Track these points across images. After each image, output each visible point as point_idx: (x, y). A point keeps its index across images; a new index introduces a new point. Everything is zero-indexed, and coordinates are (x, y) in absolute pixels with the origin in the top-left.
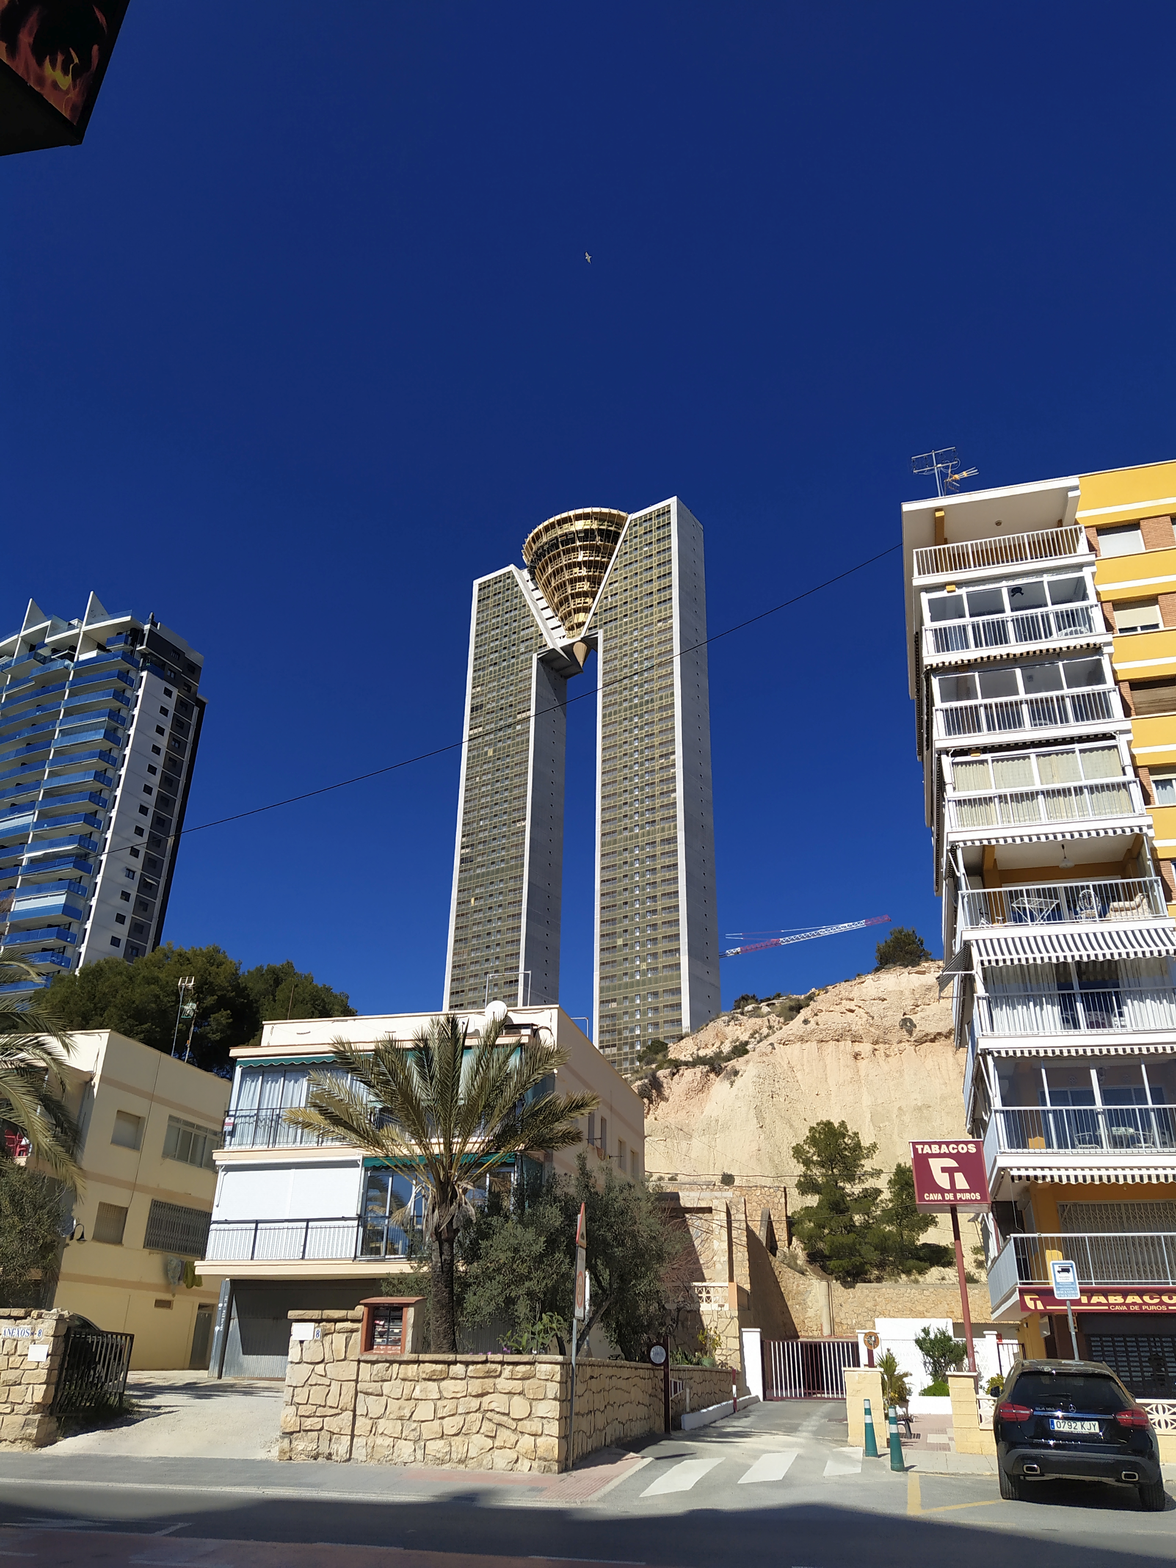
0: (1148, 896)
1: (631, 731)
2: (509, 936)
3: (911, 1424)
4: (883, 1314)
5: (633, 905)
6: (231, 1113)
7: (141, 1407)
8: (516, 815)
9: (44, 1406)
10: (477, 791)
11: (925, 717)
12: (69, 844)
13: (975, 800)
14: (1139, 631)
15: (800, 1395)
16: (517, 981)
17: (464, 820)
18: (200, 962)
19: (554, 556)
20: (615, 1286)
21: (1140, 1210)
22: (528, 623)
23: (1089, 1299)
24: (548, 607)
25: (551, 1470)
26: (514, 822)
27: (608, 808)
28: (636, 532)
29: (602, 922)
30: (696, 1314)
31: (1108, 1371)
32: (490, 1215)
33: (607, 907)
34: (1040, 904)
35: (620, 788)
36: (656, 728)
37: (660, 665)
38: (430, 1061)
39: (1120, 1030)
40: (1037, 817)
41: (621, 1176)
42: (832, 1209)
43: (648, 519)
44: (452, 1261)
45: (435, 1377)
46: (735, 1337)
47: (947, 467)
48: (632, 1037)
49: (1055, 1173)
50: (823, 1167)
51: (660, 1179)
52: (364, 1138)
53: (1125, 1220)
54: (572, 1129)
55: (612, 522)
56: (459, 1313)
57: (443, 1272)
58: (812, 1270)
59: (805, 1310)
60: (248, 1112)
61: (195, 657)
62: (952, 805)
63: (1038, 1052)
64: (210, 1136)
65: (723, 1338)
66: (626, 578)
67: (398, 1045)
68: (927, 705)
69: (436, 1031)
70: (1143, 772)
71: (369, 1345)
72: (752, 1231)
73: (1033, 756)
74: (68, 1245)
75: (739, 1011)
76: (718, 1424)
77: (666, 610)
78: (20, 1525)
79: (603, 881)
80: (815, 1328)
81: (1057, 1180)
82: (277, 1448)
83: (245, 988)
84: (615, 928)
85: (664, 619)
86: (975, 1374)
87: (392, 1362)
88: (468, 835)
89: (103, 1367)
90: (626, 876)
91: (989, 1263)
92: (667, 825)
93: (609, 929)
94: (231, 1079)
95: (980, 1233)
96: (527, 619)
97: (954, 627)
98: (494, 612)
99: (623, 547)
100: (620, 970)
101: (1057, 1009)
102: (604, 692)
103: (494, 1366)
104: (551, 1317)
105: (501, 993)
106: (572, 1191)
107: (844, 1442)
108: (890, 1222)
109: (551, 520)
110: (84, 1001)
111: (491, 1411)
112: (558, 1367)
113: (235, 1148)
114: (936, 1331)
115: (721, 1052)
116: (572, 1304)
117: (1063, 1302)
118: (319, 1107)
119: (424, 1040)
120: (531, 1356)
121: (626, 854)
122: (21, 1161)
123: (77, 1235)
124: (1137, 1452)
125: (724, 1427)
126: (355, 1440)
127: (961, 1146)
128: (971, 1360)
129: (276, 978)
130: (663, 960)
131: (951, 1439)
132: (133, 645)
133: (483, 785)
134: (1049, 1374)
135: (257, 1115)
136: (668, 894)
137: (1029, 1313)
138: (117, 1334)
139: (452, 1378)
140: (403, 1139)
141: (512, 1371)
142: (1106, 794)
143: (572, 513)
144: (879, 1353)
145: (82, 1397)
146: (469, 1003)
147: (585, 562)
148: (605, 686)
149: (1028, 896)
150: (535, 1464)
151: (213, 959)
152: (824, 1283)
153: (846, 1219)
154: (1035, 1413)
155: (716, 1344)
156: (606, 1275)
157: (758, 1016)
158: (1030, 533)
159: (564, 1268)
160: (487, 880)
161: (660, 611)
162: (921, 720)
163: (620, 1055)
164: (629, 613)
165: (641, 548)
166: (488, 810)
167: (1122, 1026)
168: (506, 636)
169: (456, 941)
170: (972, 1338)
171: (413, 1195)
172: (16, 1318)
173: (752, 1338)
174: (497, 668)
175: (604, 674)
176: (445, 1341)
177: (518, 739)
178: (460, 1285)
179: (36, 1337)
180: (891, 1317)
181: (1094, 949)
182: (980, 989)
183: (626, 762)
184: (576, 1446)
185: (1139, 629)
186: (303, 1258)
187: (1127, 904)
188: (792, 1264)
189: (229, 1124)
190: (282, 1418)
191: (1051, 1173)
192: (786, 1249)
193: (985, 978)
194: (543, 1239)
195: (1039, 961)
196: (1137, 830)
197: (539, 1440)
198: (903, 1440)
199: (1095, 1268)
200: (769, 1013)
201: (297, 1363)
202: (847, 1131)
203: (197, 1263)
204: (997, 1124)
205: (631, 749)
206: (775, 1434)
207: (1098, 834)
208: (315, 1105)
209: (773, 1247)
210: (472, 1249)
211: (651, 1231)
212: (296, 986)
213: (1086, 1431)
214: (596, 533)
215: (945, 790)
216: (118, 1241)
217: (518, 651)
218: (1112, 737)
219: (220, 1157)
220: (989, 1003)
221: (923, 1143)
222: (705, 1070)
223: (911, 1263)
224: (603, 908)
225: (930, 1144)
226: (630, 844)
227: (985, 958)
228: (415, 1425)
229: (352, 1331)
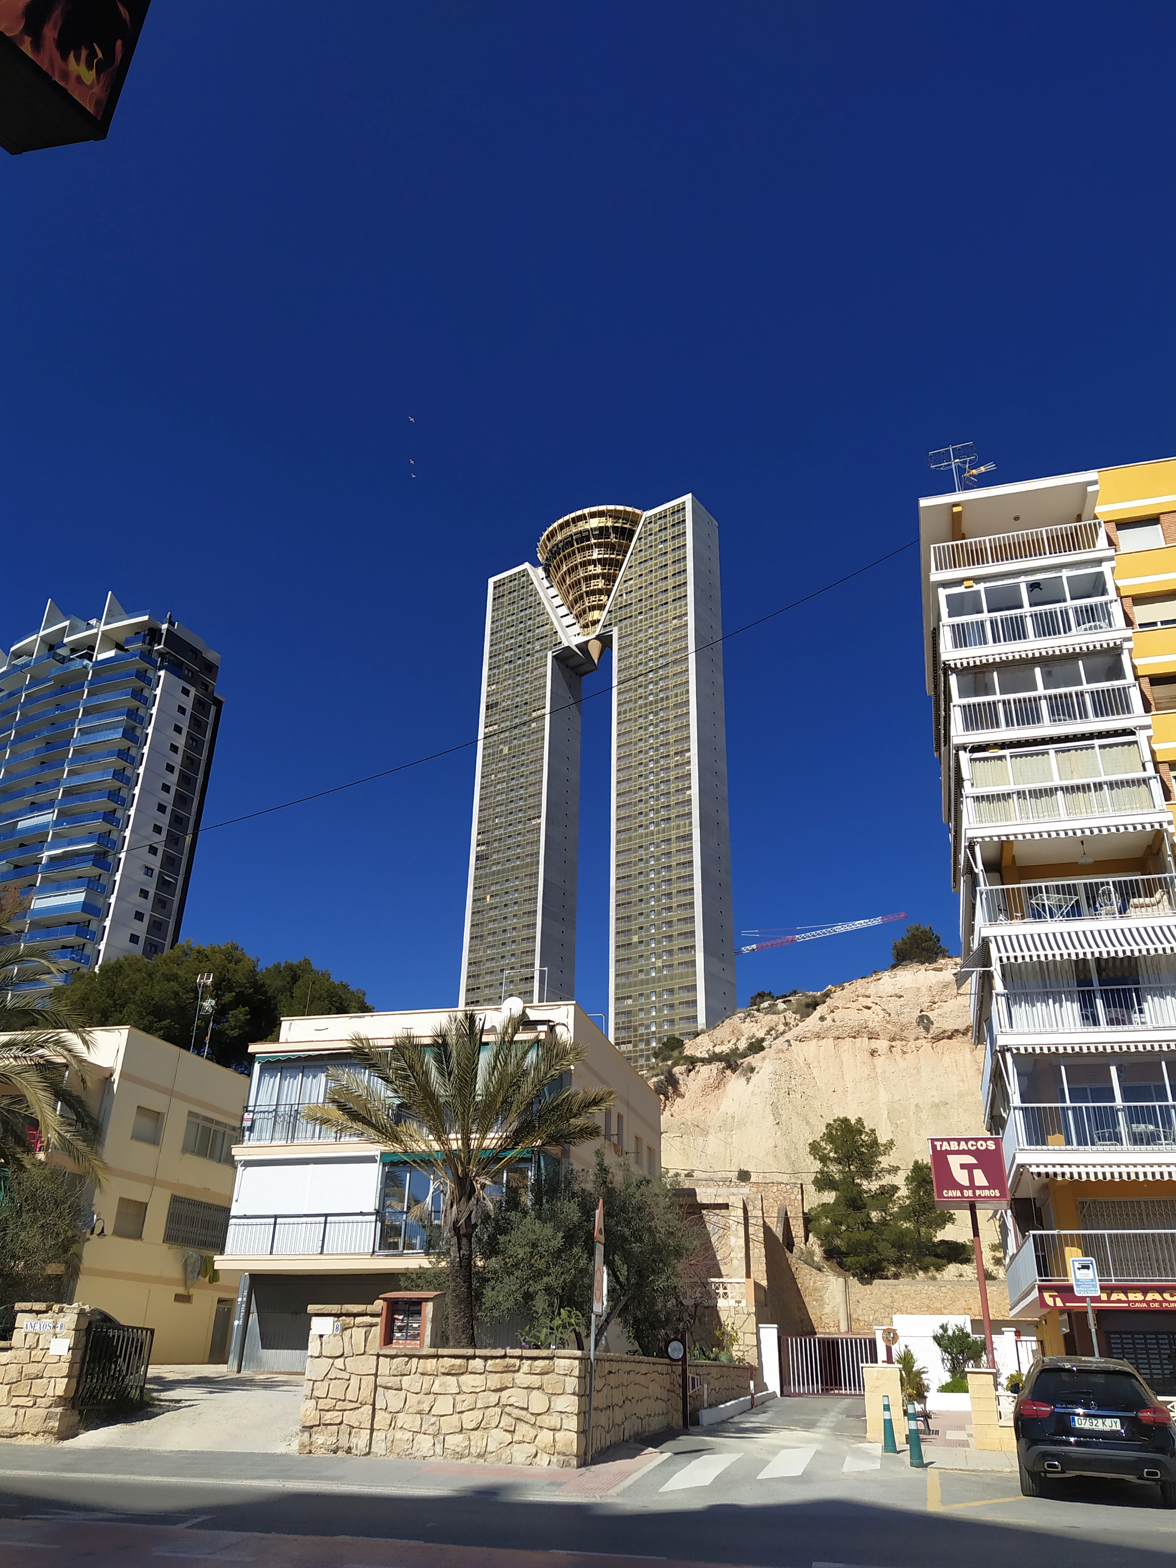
0: (1168, 893)
1: (646, 729)
2: (525, 933)
3: (929, 1420)
4: (900, 1311)
5: (648, 902)
6: (250, 1109)
7: (161, 1400)
8: (531, 812)
9: (66, 1399)
10: (492, 789)
11: (943, 713)
12: (88, 842)
13: (993, 796)
14: (1159, 626)
15: (818, 1391)
16: (533, 978)
17: (479, 818)
18: (219, 959)
19: (569, 554)
20: (633, 1281)
21: (1160, 1207)
22: (543, 621)
23: (1109, 1296)
24: (562, 605)
25: (570, 1465)
26: (529, 820)
27: (623, 806)
28: (651, 530)
29: (617, 919)
30: (714, 1310)
31: (1130, 1369)
32: (507, 1210)
33: (623, 904)
34: (1060, 900)
35: (635, 786)
36: (671, 726)
37: (675, 662)
38: (448, 1058)
39: (1140, 1027)
40: (1056, 812)
41: (638, 1172)
42: (849, 1206)
43: (663, 516)
44: (470, 1255)
45: (453, 1372)
46: (752, 1333)
47: (965, 463)
48: (648, 1034)
49: (1075, 1170)
50: (840, 1163)
51: (677, 1175)
52: (383, 1134)
53: (1144, 1217)
54: (589, 1124)
55: (626, 519)
56: (477, 1308)
57: (461, 1267)
58: (829, 1267)
59: (822, 1306)
60: (266, 1108)
61: (212, 656)
62: (970, 801)
63: (1057, 1049)
64: (229, 1132)
65: (740, 1335)
66: (641, 575)
67: (416, 1041)
68: (945, 701)
69: (454, 1027)
70: (1164, 768)
71: (388, 1339)
72: (769, 1228)
73: (1052, 752)
74: (89, 1239)
75: (755, 1007)
76: (736, 1420)
77: (680, 607)
78: (44, 1516)
79: (618, 879)
80: (832, 1324)
81: (1076, 1177)
82: (297, 1442)
83: (263, 985)
84: (630, 926)
85: (679, 616)
86: (994, 1371)
87: (411, 1357)
88: (484, 832)
89: (124, 1360)
90: (641, 873)
91: (1008, 1259)
92: (682, 823)
93: (624, 926)
94: (250, 1075)
95: (998, 1230)
96: (542, 617)
97: (972, 623)
98: (509, 611)
99: (638, 544)
100: (636, 967)
101: (1076, 1006)
102: (618, 690)
103: (512, 1361)
104: (570, 1312)
105: (516, 990)
106: (589, 1187)
107: (863, 1438)
108: (907, 1219)
109: (566, 518)
110: (103, 998)
111: (510, 1405)
112: (577, 1362)
113: (254, 1143)
114: (954, 1327)
115: (737, 1049)
116: (590, 1300)
117: (1083, 1299)
118: (338, 1102)
119: (443, 1036)
120: (550, 1351)
121: (642, 851)
122: (41, 1156)
123: (97, 1230)
124: (1161, 1450)
125: (741, 1422)
126: (375, 1434)
127: (980, 1143)
128: (990, 1356)
129: (294, 974)
130: (679, 957)
131: (970, 1435)
132: (151, 644)
133: (498, 783)
134: (1069, 1371)
135: (276, 1110)
136: (684, 891)
137: (1049, 1310)
138: (138, 1329)
139: (471, 1373)
140: (420, 1134)
141: (531, 1366)
142: (1126, 789)
143: (586, 511)
144: (897, 1349)
145: (104, 1390)
146: (485, 1000)
147: (599, 560)
148: (620, 683)
149: (1047, 892)
150: (554, 1459)
151: (232, 956)
152: (841, 1280)
153: (863, 1216)
154: (1056, 1410)
155: (733, 1340)
156: (624, 1271)
157: (775, 1013)
158: (1049, 528)
159: (583, 1263)
160: (503, 877)
161: (675, 609)
162: (938, 716)
163: (635, 1052)
164: (644, 610)
165: (656, 546)
166: (503, 808)
167: (1143, 1023)
168: (521, 634)
169: (472, 938)
170: (991, 1334)
171: (431, 1190)
172: (38, 1312)
173: (770, 1334)
174: (512, 666)
175: (619, 671)
176: (464, 1336)
177: (533, 737)
178: (478, 1279)
179: (58, 1330)
180: (908, 1313)
181: (1114, 945)
182: (998, 985)
183: (641, 759)
184: (594, 1441)
185: (1159, 624)
186: (321, 1253)
187: (1147, 900)
188: (809, 1260)
189: (248, 1120)
190: (302, 1412)
191: (1071, 1170)
192: (802, 1246)
193: (1003, 975)
194: (561, 1234)
195: (1058, 958)
196: (1157, 826)
197: (558, 1435)
198: (922, 1436)
199: (1114, 1265)
200: (785, 1010)
201: (316, 1357)
202: (864, 1128)
203: (216, 1258)
204: (1016, 1122)
205: (646, 746)
206: (793, 1430)
207: (1118, 830)
208: (334, 1101)
209: (790, 1244)
210: (489, 1244)
211: (669, 1226)
212: (313, 983)
213: (1107, 1428)
214: (611, 531)
215: (963, 787)
216: (138, 1235)
217: (533, 648)
218: (1132, 733)
219: (239, 1153)
220: (1008, 1000)
221: (942, 1140)
222: (721, 1067)
223: (929, 1259)
224: (618, 905)
225: (948, 1140)
226: (644, 841)
227: (1004, 955)
228: (434, 1419)
229: (372, 1325)
